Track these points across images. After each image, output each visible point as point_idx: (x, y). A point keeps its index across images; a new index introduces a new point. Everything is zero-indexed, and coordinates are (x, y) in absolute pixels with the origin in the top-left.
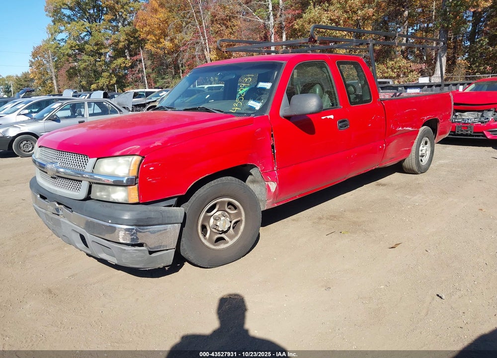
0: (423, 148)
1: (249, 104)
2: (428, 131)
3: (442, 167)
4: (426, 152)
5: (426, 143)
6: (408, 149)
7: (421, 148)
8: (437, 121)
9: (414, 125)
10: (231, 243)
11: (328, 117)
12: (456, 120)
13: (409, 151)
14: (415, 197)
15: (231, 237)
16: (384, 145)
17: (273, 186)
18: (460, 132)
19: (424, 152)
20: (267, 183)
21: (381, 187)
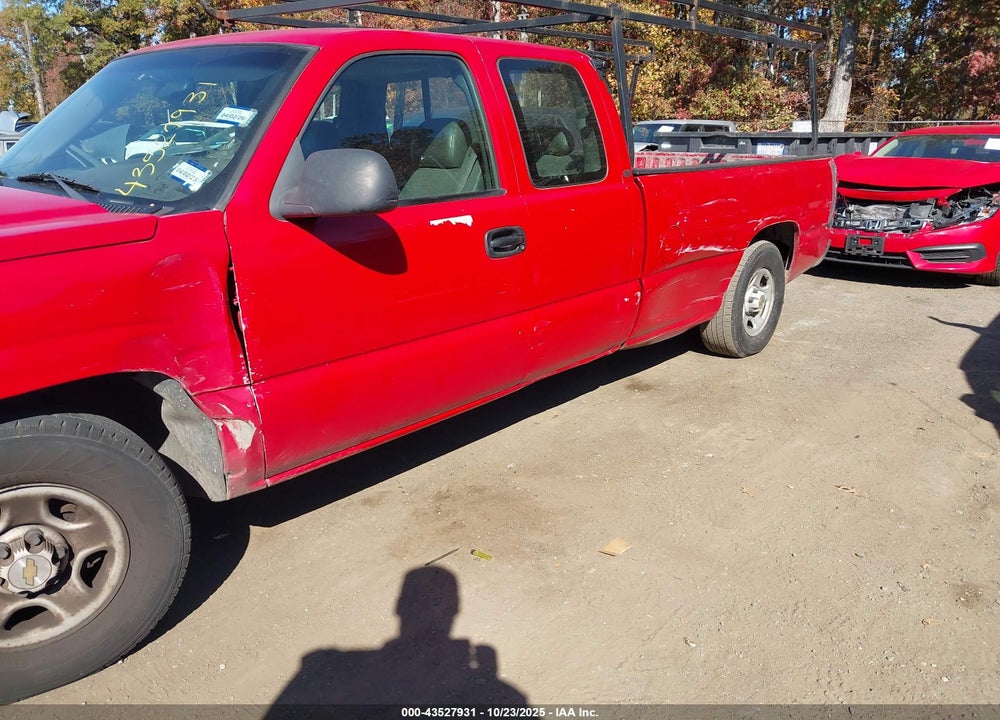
0: (754, 295)
1: (174, 173)
2: (769, 254)
3: (802, 339)
4: (760, 304)
5: (764, 282)
6: (712, 298)
7: (749, 294)
8: (792, 228)
9: (730, 239)
10: (70, 622)
11: (454, 220)
12: (848, 223)
13: (716, 304)
14: (712, 432)
15: (73, 606)
16: (639, 294)
17: (244, 433)
18: (854, 252)
19: (756, 303)
20: (220, 424)
21: (637, 395)
